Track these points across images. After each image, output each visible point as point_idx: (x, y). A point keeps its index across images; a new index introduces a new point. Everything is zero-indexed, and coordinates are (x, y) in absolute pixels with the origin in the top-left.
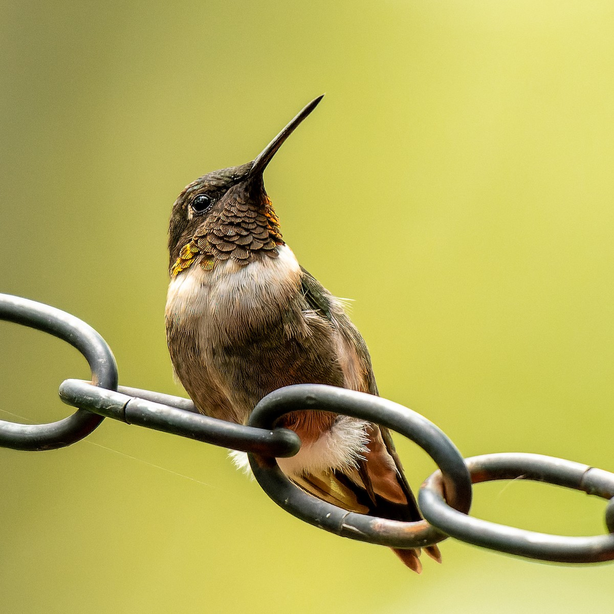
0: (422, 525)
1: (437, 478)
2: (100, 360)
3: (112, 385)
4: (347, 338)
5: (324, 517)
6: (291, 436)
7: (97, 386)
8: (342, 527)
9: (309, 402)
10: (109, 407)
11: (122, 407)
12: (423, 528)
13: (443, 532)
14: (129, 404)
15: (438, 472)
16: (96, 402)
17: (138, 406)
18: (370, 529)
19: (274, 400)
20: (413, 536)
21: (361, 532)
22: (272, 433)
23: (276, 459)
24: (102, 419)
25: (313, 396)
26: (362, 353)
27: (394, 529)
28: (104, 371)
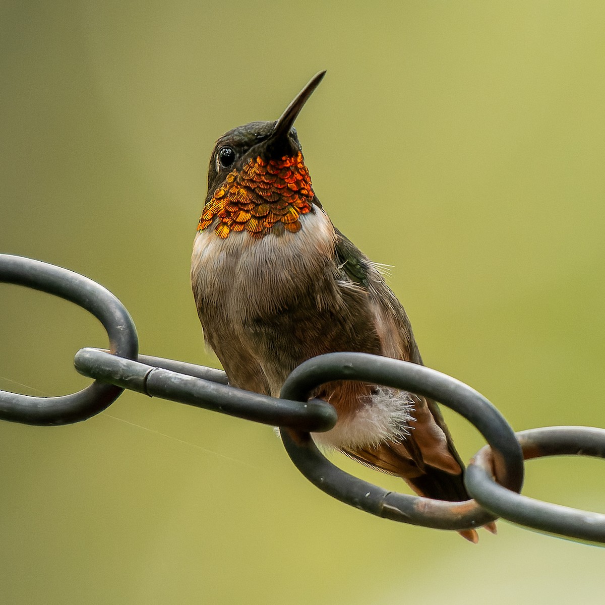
0: (470, 505)
1: (486, 454)
2: (119, 327)
3: (132, 354)
4: (385, 308)
5: (363, 496)
6: (327, 409)
7: (115, 355)
8: (382, 508)
9: (347, 372)
10: (129, 378)
11: (143, 378)
12: (471, 508)
13: (492, 513)
14: (150, 374)
15: (487, 447)
16: (116, 373)
17: (161, 377)
18: (413, 509)
19: (308, 370)
20: (460, 517)
21: (403, 513)
22: (306, 406)
23: (311, 433)
24: (121, 390)
25: (351, 365)
26: (401, 322)
27: (439, 508)
28: (124, 339)
